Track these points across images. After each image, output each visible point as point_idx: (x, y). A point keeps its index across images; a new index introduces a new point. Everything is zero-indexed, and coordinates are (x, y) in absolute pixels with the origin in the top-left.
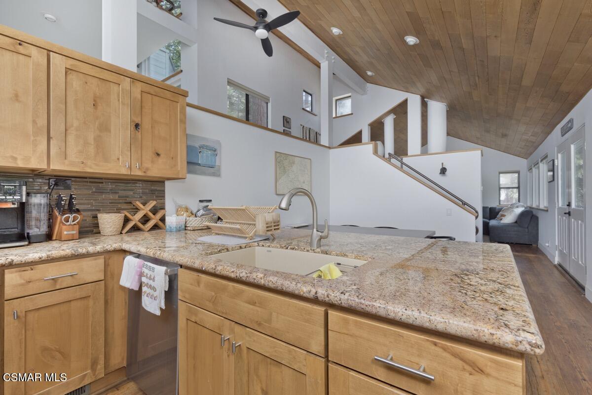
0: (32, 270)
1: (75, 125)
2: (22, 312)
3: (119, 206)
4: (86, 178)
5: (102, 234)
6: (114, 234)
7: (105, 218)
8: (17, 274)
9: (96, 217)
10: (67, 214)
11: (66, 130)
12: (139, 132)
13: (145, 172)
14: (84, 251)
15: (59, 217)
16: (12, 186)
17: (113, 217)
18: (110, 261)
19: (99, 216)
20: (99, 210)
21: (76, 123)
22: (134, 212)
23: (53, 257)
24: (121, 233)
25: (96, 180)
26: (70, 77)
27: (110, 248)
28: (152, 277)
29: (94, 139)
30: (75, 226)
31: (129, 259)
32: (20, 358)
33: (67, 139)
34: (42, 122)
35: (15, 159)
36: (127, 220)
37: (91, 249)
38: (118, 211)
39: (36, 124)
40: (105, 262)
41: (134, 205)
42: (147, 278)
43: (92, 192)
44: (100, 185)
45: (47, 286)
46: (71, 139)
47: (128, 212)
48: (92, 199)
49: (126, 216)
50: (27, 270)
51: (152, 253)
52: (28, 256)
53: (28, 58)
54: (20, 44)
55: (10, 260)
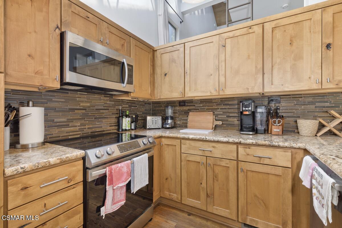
0: (249, 148)
1: (277, 62)
2: (245, 170)
3: (316, 114)
4: (290, 95)
5: (300, 134)
6: (309, 135)
7: (301, 123)
8: (243, 148)
9: (296, 122)
10: (275, 118)
11: (272, 67)
12: (330, 50)
13: (337, 84)
14: (276, 144)
15: (270, 120)
16: (247, 103)
17: (308, 123)
18: (296, 155)
19: (298, 121)
20: (299, 117)
21: (278, 60)
22: (331, 119)
23: (259, 144)
24: (316, 136)
25: (297, 96)
26: (275, 32)
27: (295, 146)
28: (321, 183)
29: (291, 67)
30: (280, 126)
31: (308, 159)
32: (245, 193)
33: (273, 72)
34: (260, 66)
35: (248, 89)
36: (322, 126)
37: (281, 144)
38: (315, 118)
39: (257, 68)
40: (292, 155)
41: (330, 114)
42: (317, 181)
43: (294, 104)
44: (300, 99)
45: (256, 160)
46: (275, 71)
47: (322, 119)
48: (294, 109)
49: (320, 122)
50: (247, 148)
51: (324, 160)
52: (247, 140)
53: (254, 33)
54: (250, 28)
55: (240, 141)
